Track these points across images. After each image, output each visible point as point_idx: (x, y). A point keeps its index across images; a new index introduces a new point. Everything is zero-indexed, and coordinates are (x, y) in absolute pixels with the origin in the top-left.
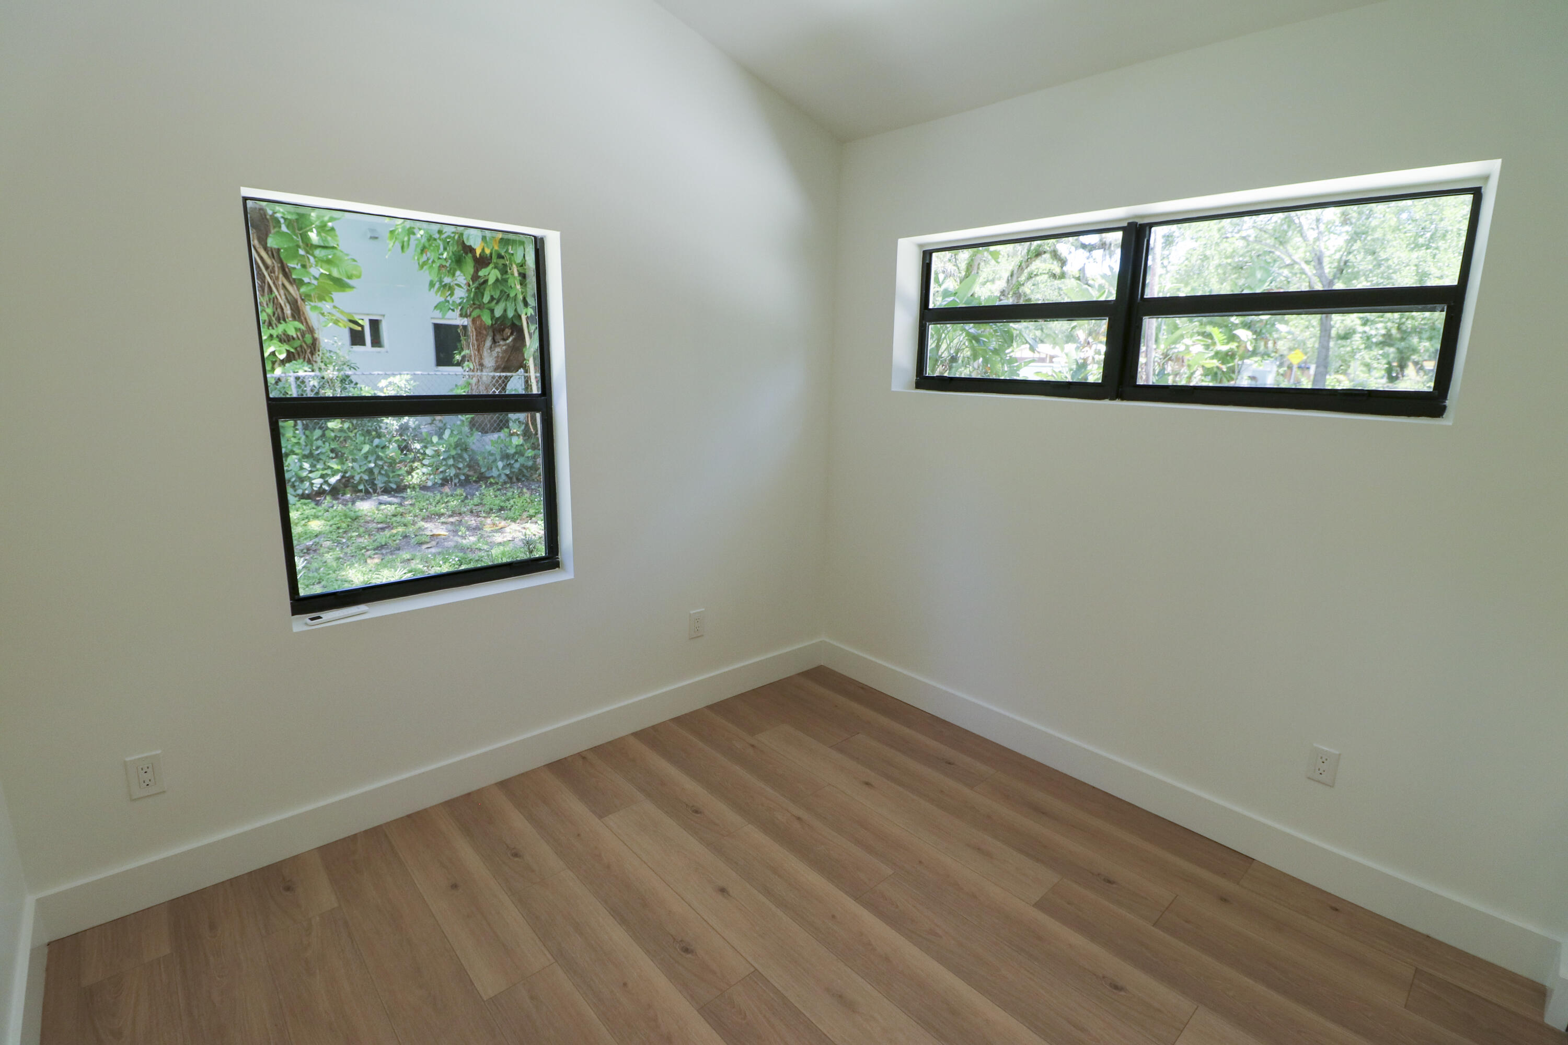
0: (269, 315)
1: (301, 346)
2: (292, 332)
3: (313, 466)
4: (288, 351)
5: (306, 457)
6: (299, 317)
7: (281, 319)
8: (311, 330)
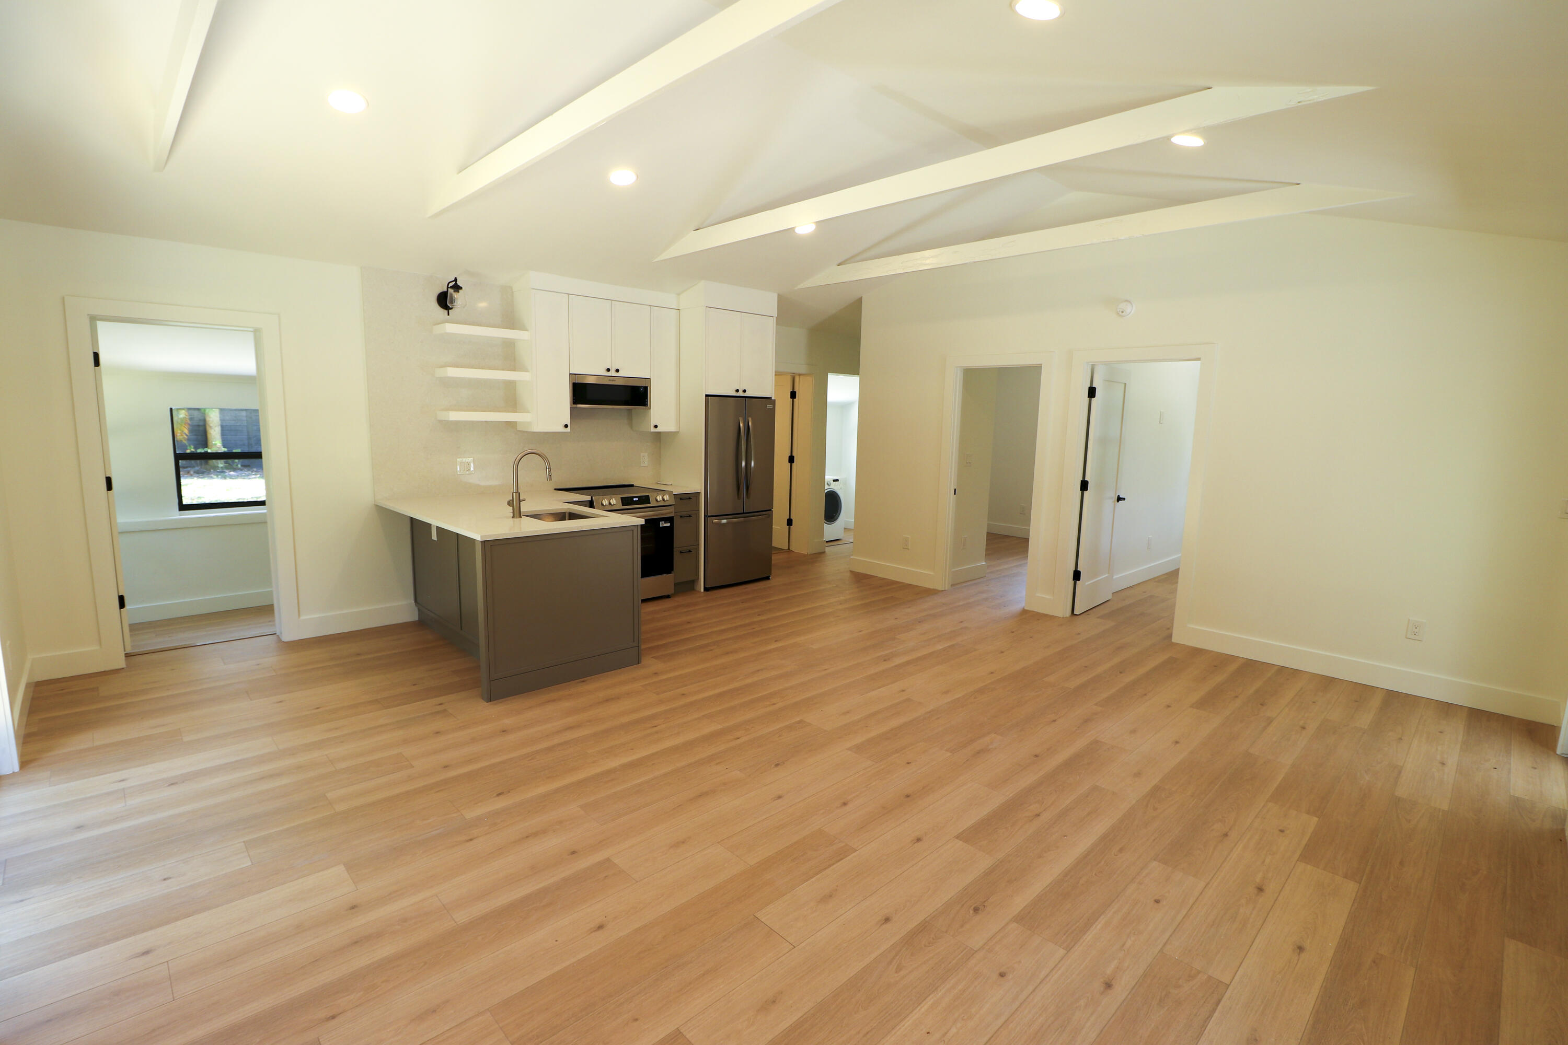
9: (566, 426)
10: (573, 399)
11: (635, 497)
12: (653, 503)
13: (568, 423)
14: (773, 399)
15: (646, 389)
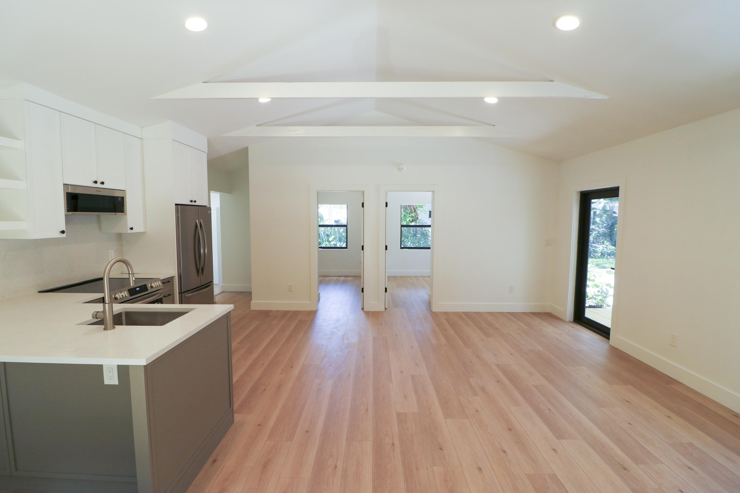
0: (409, 212)
1: (415, 219)
2: (413, 216)
3: (413, 245)
4: (412, 219)
5: (412, 243)
6: (415, 212)
7: (412, 213)
8: (417, 215)
9: (63, 232)
10: (67, 207)
11: (138, 287)
12: (150, 290)
13: (64, 228)
14: (208, 207)
15: (123, 198)
